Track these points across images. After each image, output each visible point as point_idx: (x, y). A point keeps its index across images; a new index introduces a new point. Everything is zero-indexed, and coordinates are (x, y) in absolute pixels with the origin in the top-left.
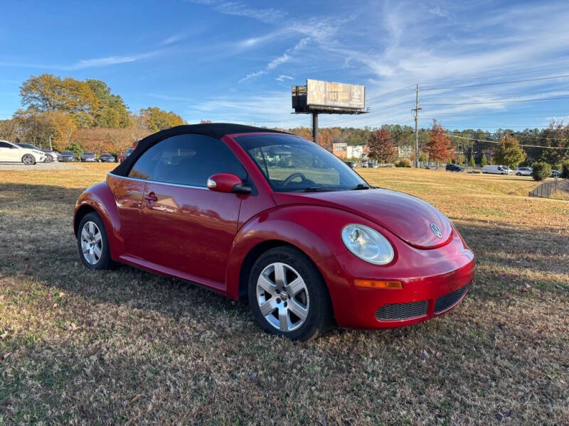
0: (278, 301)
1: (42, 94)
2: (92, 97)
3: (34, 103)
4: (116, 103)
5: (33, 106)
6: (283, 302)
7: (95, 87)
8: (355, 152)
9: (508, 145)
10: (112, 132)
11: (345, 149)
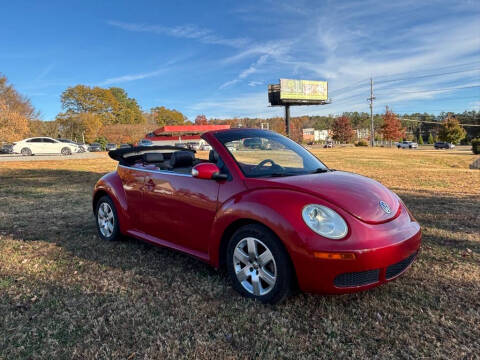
0: (251, 270)
1: (77, 101)
2: (113, 101)
3: (71, 107)
4: (132, 104)
5: (70, 110)
6: (255, 271)
7: (116, 93)
8: (321, 135)
9: (450, 125)
10: (129, 127)
11: (313, 133)
